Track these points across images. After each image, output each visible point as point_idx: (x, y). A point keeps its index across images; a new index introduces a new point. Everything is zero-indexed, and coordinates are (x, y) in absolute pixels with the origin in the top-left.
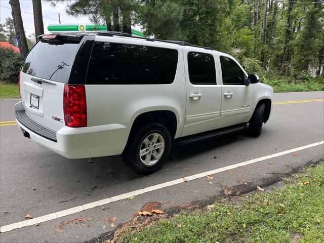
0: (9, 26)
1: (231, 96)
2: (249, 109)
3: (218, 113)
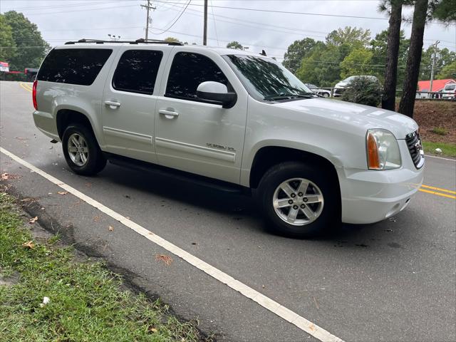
1: (176, 117)
2: (231, 156)
3: (148, 137)
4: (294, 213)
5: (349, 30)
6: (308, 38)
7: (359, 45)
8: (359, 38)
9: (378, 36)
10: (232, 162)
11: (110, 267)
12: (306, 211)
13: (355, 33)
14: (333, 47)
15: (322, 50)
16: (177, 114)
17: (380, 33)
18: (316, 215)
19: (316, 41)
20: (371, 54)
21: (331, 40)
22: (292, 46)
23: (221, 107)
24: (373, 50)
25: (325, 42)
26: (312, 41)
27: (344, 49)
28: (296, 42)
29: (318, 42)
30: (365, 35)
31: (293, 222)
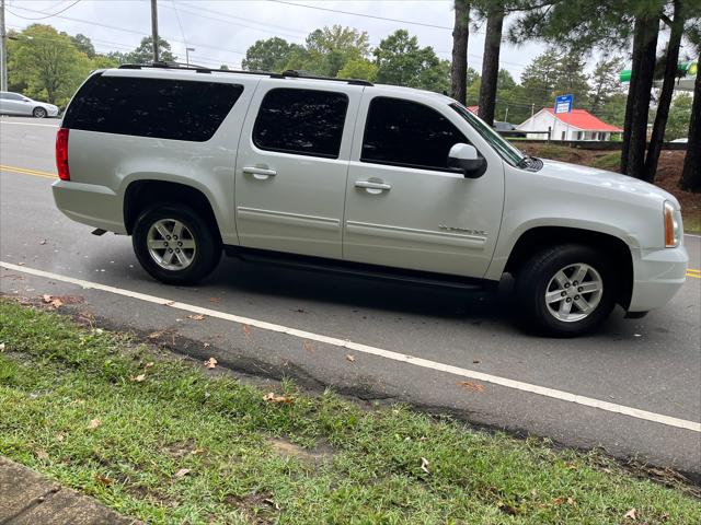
0: (598, 78)
1: (386, 191)
2: (478, 241)
3: (333, 221)
4: (566, 307)
5: (339, 31)
6: (276, 39)
7: (354, 53)
8: (354, 44)
9: (383, 42)
10: (480, 249)
11: (418, 407)
12: (580, 303)
13: (348, 36)
14: (319, 55)
15: (302, 58)
16: (389, 187)
17: (386, 38)
18: (593, 305)
19: (289, 43)
20: (374, 69)
21: (314, 43)
22: (252, 48)
23: (462, 176)
24: (377, 63)
25: (305, 45)
26: (283, 43)
27: (336, 59)
28: (259, 43)
29: (293, 45)
30: (361, 40)
31: (565, 318)
